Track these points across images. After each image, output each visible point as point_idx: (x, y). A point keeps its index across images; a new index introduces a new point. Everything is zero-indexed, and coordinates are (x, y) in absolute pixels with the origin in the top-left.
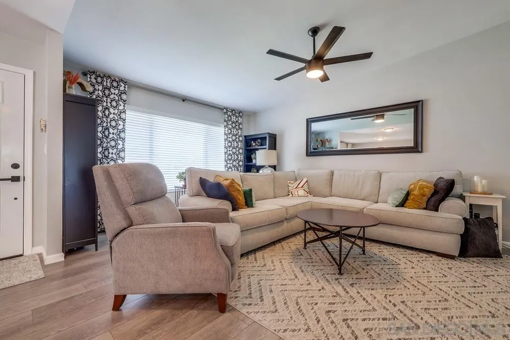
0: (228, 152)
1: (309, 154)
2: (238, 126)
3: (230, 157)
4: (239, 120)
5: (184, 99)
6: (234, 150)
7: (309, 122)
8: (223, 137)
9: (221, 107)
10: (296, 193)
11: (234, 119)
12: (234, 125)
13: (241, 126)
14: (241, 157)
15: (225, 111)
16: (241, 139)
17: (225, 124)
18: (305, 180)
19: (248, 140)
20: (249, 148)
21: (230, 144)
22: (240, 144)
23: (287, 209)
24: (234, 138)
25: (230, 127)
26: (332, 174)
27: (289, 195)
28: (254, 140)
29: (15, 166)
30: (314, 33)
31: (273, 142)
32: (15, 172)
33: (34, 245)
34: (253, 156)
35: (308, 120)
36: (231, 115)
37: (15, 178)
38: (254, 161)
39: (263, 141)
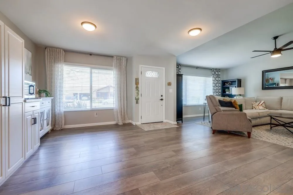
0: (214, 89)
1: (264, 88)
2: (218, 76)
3: (215, 91)
4: (219, 73)
5: (197, 68)
6: (217, 88)
7: (264, 72)
8: (212, 82)
9: (211, 69)
10: (258, 108)
11: (217, 73)
12: (217, 76)
13: (220, 76)
14: (220, 91)
15: (213, 70)
16: (220, 82)
17: (213, 76)
18: (262, 102)
19: (224, 83)
20: (224, 86)
21: (215, 85)
22: (219, 84)
23: (259, 113)
24: (217, 82)
25: (215, 77)
26: (282, 98)
27: (253, 109)
28: (227, 82)
29: (162, 96)
30: (276, 38)
31: (239, 83)
32: (162, 98)
33: (165, 119)
34: (226, 90)
35: (263, 71)
36: (216, 72)
37: (162, 100)
38: (227, 93)
39: (232, 83)
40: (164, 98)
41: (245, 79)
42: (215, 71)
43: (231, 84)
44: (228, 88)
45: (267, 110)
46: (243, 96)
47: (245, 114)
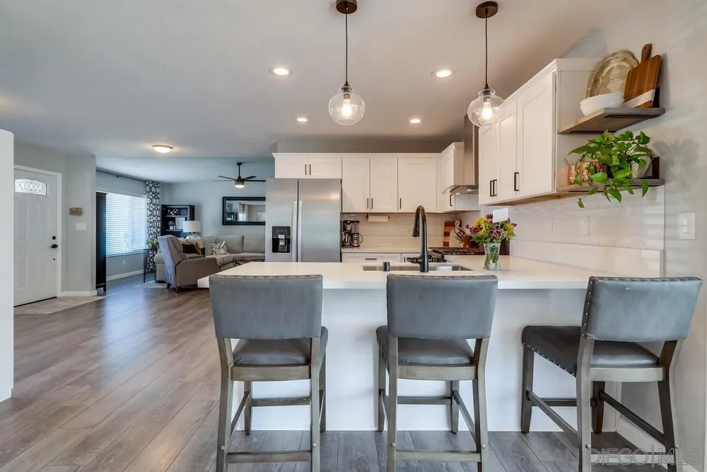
0: (150, 220)
1: (225, 223)
2: (156, 195)
3: (151, 225)
4: (157, 190)
5: (118, 176)
6: (154, 218)
7: (225, 199)
8: (146, 207)
9: (144, 181)
10: (219, 252)
11: (153, 189)
12: (153, 195)
13: (158, 196)
14: (159, 224)
15: (147, 183)
16: (159, 207)
17: (148, 195)
18: (223, 244)
19: (165, 209)
20: (165, 216)
21: (150, 213)
22: (158, 212)
24: (154, 207)
25: (151, 197)
26: (243, 238)
27: (213, 254)
28: (172, 209)
29: (54, 238)
30: (239, 164)
31: (192, 212)
32: (54, 242)
33: (62, 290)
34: (171, 223)
35: (223, 198)
36: (152, 187)
37: (54, 246)
38: (171, 228)
39: (180, 211)
40: (59, 242)
41: (200, 206)
42: (151, 185)
43: (179, 214)
44: (173, 219)
45: (229, 255)
46: (198, 234)
47: (215, 259)
